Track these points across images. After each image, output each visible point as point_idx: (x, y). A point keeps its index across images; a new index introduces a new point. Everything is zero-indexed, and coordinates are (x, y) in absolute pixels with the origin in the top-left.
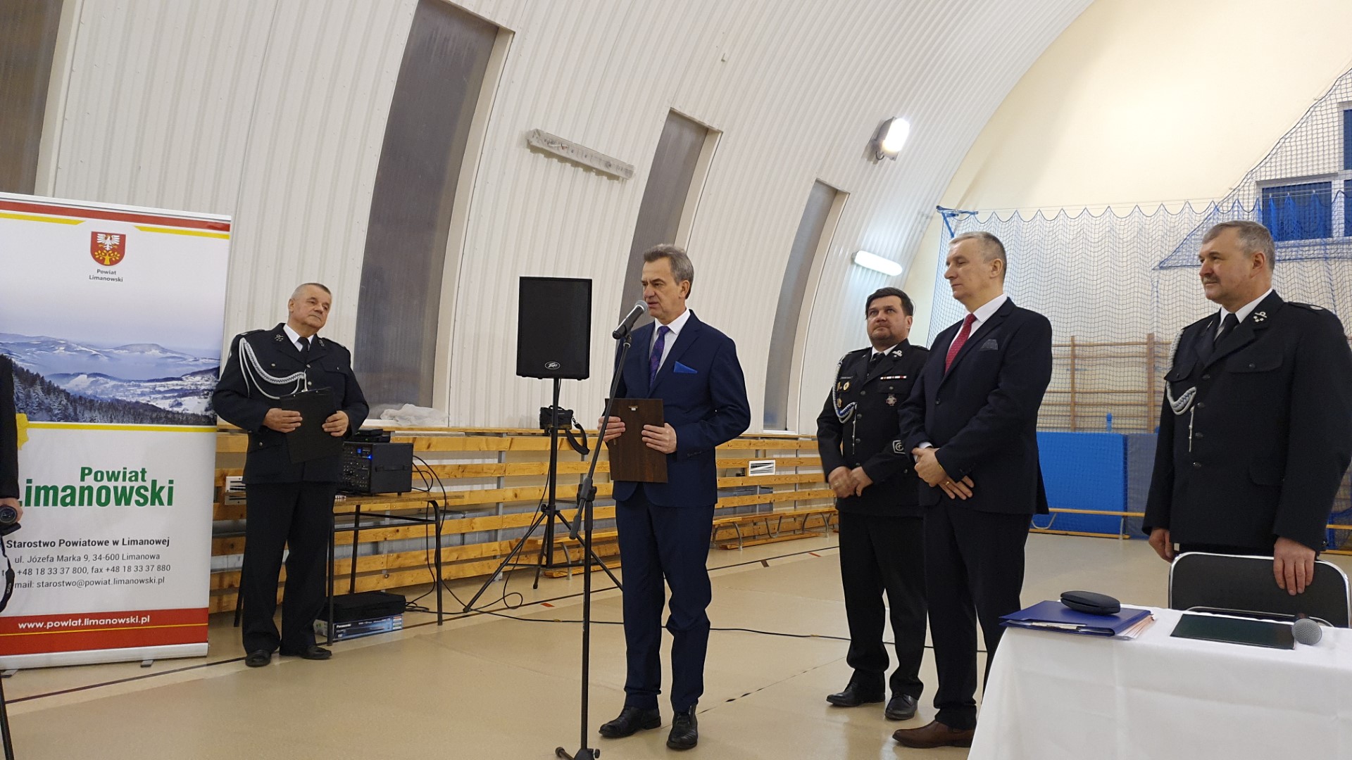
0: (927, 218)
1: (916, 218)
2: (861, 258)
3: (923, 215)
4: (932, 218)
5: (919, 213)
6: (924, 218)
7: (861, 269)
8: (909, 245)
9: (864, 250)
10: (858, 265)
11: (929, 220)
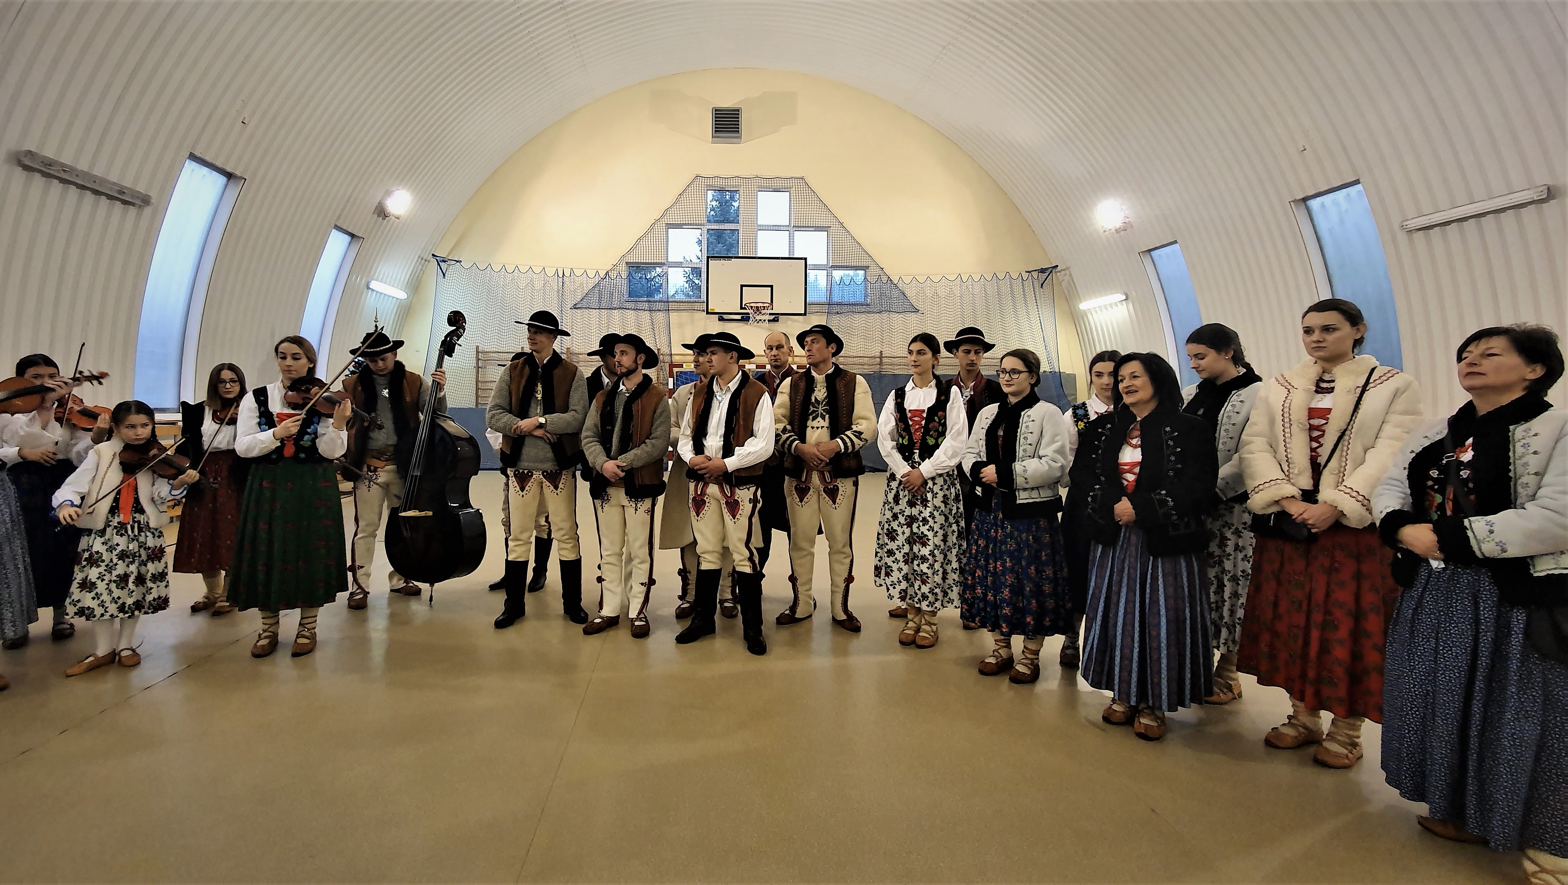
0: (426, 261)
1: (418, 261)
2: (374, 285)
3: (422, 259)
4: (429, 261)
5: (419, 257)
6: (423, 261)
7: (375, 293)
8: (413, 279)
9: (377, 280)
10: (373, 290)
11: (427, 263)
